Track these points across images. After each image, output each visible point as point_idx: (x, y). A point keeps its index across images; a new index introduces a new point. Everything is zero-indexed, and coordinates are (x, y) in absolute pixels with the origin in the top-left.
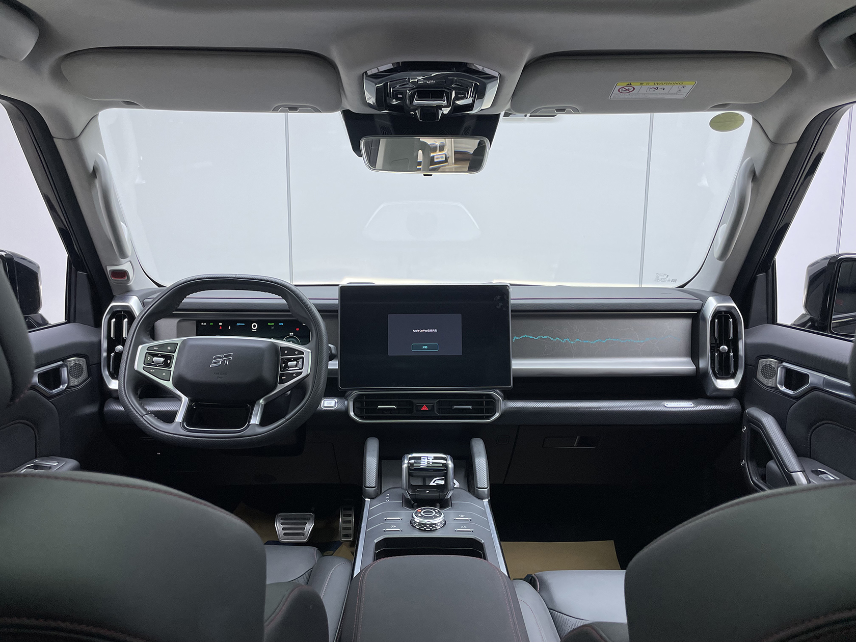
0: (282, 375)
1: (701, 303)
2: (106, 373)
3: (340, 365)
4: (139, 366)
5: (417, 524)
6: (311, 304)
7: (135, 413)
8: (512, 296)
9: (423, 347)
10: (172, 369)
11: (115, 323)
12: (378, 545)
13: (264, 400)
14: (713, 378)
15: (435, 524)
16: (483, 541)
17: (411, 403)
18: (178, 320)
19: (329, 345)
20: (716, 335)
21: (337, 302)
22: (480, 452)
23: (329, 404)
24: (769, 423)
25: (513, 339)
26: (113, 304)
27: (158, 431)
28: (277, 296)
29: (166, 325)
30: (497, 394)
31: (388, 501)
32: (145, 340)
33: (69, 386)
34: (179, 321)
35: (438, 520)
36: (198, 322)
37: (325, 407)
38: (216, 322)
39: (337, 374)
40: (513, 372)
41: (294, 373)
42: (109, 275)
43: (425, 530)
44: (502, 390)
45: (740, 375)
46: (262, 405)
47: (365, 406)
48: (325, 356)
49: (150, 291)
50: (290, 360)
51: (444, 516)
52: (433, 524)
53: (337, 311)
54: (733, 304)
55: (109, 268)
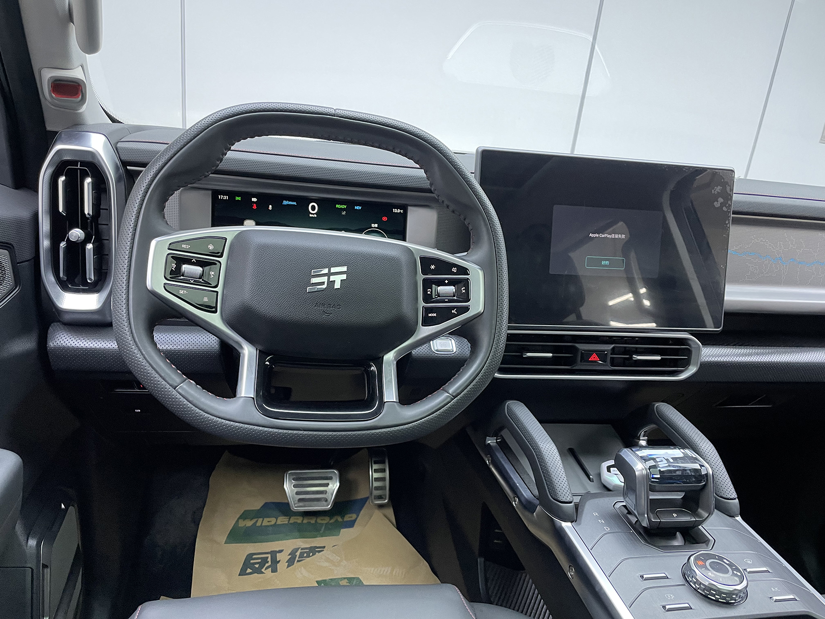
0: (427, 311)
4: (155, 281)
7: (160, 379)
9: (603, 263)
10: (219, 289)
11: (68, 185)
13: (396, 354)
15: (741, 590)
17: (574, 350)
23: (445, 346)
26: (59, 147)
30: (697, 339)
31: (607, 529)
32: (159, 230)
35: (743, 583)
36: (215, 193)
37: (437, 351)
38: (247, 196)
40: (725, 306)
41: (453, 308)
42: (45, 87)
43: (728, 603)
46: (394, 364)
50: (442, 283)
55: (46, 76)
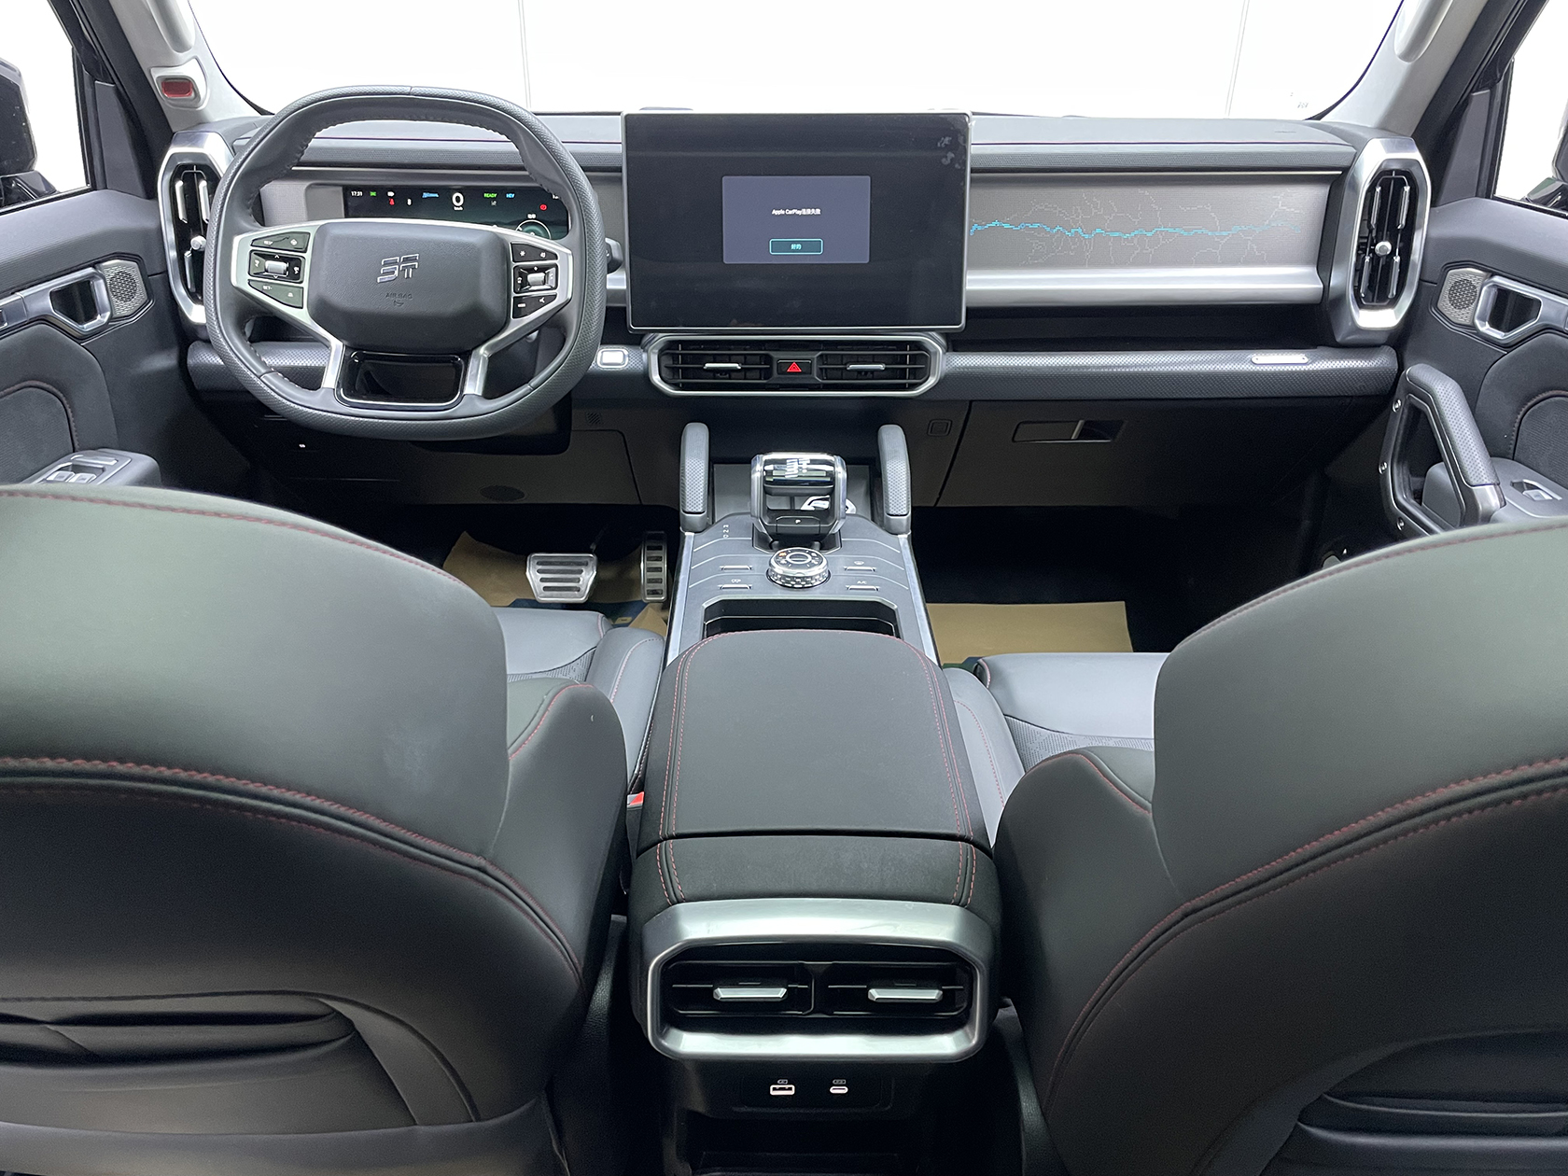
0: (518, 300)
1: (1349, 153)
2: (180, 292)
3: (632, 280)
4: (240, 278)
5: (779, 576)
6: (566, 152)
7: (246, 370)
8: (973, 137)
9: (793, 247)
10: (305, 285)
11: (185, 190)
12: (709, 611)
13: (487, 349)
14: (1353, 307)
15: (811, 577)
16: (896, 607)
17: (768, 359)
18: (308, 183)
19: (607, 240)
20: (1374, 221)
21: (619, 149)
22: (896, 451)
23: (613, 358)
24: (1448, 397)
25: (970, 229)
26: (172, 150)
27: (292, 405)
28: (497, 136)
29: (284, 195)
30: (933, 342)
31: (726, 537)
32: (245, 225)
33: (115, 316)
34: (309, 187)
35: (816, 571)
36: (347, 190)
37: (604, 364)
38: (382, 190)
39: (625, 301)
40: (967, 298)
41: (541, 297)
42: (158, 89)
43: (793, 587)
44: (946, 335)
45: (1406, 301)
46: (484, 358)
47: (681, 361)
48: (600, 263)
49: (244, 122)
50: (531, 270)
51: (827, 564)
52: (808, 577)
53: (619, 170)
54: (1416, 155)
55: (156, 74)
